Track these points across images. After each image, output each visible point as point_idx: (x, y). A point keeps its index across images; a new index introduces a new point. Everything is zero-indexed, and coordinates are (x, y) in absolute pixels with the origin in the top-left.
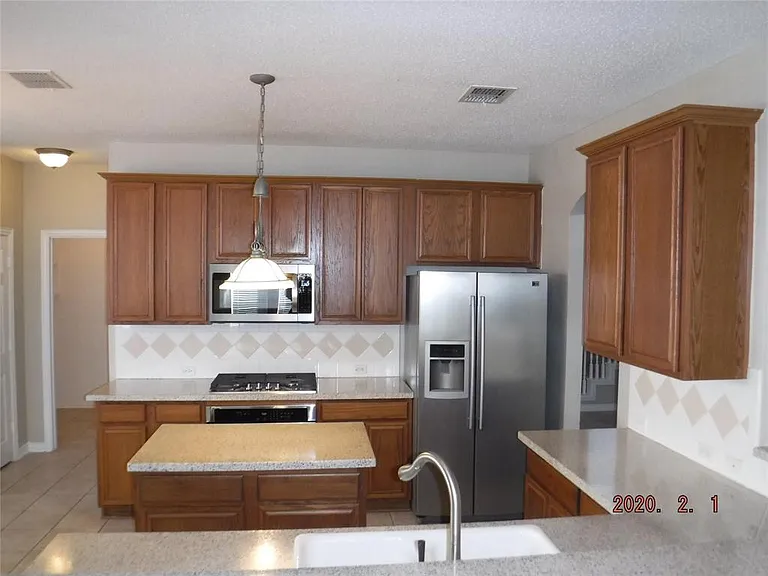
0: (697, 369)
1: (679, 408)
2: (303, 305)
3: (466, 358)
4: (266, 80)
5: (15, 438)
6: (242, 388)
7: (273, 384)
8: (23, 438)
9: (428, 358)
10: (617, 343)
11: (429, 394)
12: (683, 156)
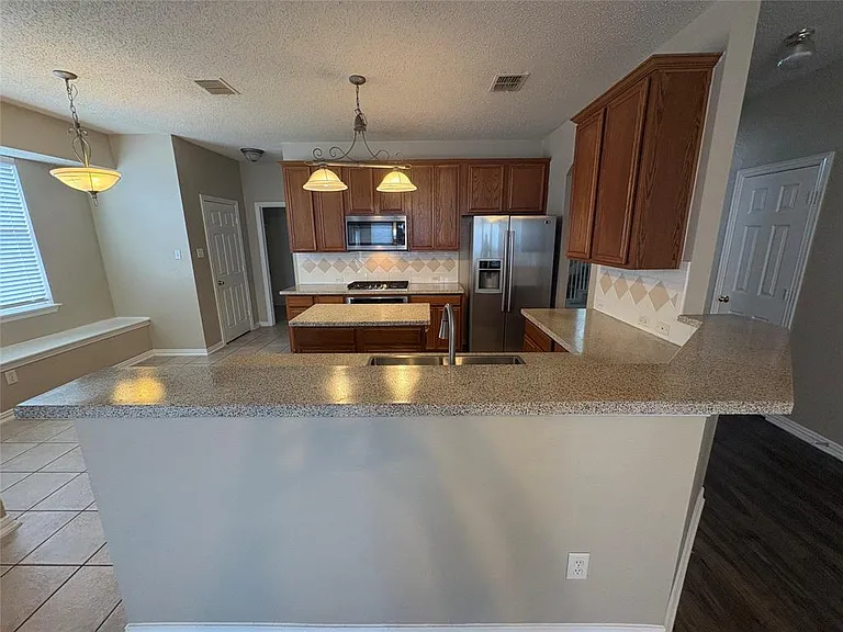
0: (640, 262)
1: (628, 294)
2: (400, 239)
3: (501, 269)
4: (358, 81)
5: (251, 319)
6: (363, 288)
7: (379, 286)
8: (256, 319)
9: (478, 270)
10: (587, 250)
11: (478, 291)
12: (647, 102)
